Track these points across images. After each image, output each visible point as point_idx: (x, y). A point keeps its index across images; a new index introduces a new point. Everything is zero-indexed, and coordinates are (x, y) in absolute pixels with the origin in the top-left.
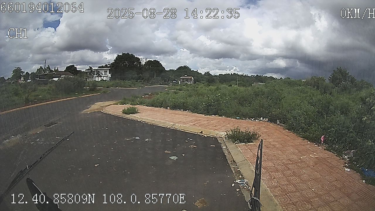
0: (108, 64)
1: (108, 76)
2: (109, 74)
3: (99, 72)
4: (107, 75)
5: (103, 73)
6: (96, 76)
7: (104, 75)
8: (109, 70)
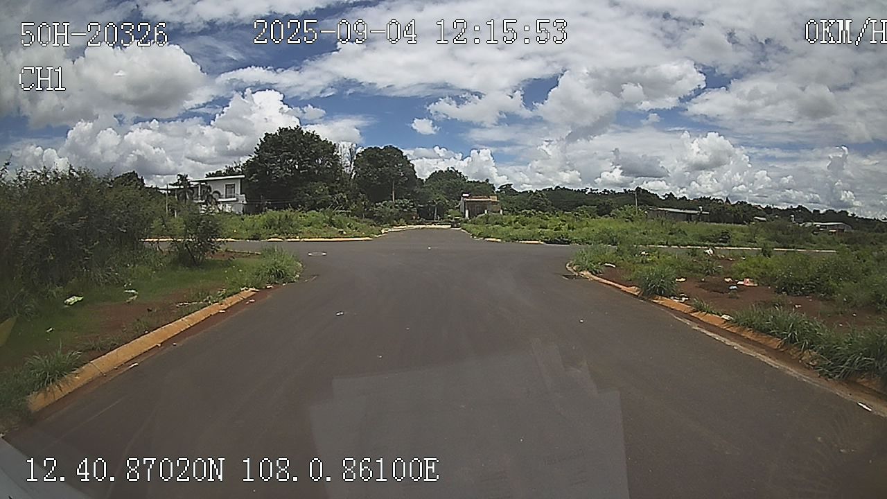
0: (235, 165)
1: (237, 201)
2: (241, 194)
3: (209, 188)
4: (235, 199)
5: (220, 192)
6: (200, 201)
7: (226, 198)
8: (239, 181)
